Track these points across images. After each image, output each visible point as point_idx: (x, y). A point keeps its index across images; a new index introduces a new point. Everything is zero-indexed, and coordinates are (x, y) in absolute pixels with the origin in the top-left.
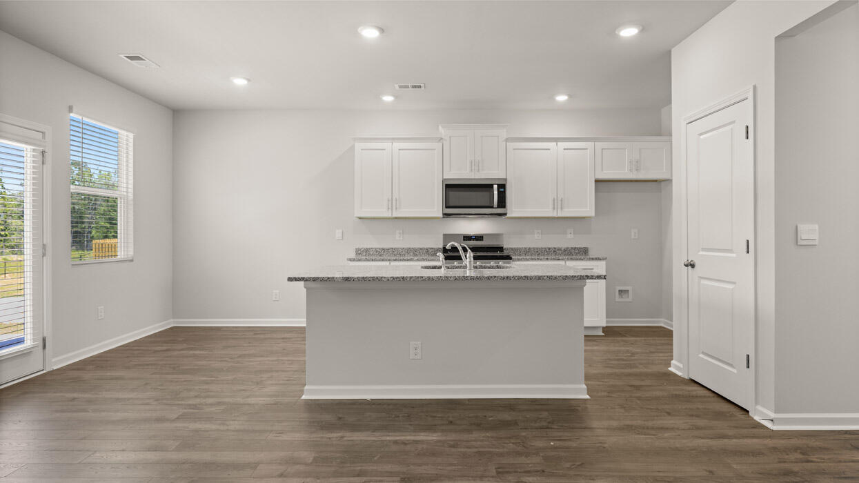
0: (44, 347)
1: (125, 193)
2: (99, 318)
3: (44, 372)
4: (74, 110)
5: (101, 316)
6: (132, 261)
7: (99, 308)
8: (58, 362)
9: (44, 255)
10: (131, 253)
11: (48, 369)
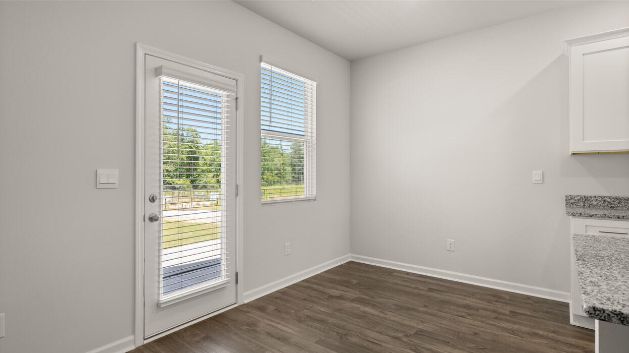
0: (237, 282)
1: (310, 138)
2: (286, 254)
3: (236, 305)
4: (264, 58)
5: (288, 252)
6: (315, 200)
7: (286, 244)
8: (249, 296)
9: (237, 195)
10: (315, 193)
11: (240, 303)
